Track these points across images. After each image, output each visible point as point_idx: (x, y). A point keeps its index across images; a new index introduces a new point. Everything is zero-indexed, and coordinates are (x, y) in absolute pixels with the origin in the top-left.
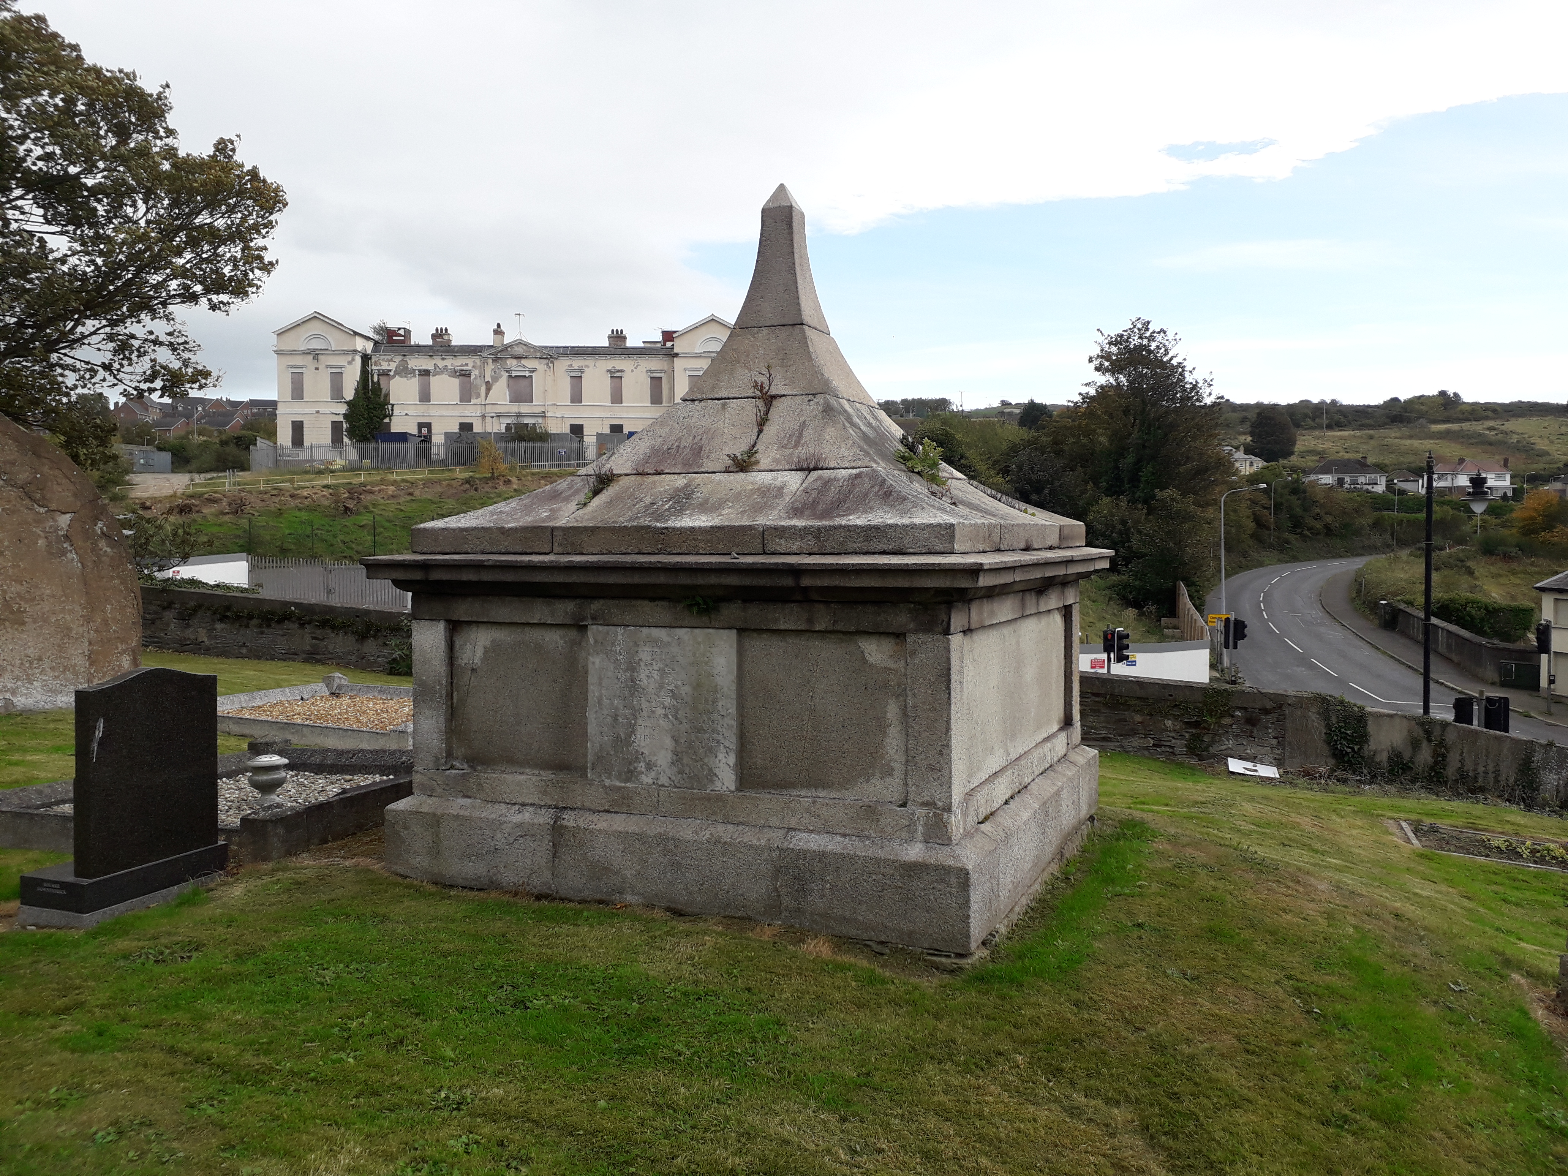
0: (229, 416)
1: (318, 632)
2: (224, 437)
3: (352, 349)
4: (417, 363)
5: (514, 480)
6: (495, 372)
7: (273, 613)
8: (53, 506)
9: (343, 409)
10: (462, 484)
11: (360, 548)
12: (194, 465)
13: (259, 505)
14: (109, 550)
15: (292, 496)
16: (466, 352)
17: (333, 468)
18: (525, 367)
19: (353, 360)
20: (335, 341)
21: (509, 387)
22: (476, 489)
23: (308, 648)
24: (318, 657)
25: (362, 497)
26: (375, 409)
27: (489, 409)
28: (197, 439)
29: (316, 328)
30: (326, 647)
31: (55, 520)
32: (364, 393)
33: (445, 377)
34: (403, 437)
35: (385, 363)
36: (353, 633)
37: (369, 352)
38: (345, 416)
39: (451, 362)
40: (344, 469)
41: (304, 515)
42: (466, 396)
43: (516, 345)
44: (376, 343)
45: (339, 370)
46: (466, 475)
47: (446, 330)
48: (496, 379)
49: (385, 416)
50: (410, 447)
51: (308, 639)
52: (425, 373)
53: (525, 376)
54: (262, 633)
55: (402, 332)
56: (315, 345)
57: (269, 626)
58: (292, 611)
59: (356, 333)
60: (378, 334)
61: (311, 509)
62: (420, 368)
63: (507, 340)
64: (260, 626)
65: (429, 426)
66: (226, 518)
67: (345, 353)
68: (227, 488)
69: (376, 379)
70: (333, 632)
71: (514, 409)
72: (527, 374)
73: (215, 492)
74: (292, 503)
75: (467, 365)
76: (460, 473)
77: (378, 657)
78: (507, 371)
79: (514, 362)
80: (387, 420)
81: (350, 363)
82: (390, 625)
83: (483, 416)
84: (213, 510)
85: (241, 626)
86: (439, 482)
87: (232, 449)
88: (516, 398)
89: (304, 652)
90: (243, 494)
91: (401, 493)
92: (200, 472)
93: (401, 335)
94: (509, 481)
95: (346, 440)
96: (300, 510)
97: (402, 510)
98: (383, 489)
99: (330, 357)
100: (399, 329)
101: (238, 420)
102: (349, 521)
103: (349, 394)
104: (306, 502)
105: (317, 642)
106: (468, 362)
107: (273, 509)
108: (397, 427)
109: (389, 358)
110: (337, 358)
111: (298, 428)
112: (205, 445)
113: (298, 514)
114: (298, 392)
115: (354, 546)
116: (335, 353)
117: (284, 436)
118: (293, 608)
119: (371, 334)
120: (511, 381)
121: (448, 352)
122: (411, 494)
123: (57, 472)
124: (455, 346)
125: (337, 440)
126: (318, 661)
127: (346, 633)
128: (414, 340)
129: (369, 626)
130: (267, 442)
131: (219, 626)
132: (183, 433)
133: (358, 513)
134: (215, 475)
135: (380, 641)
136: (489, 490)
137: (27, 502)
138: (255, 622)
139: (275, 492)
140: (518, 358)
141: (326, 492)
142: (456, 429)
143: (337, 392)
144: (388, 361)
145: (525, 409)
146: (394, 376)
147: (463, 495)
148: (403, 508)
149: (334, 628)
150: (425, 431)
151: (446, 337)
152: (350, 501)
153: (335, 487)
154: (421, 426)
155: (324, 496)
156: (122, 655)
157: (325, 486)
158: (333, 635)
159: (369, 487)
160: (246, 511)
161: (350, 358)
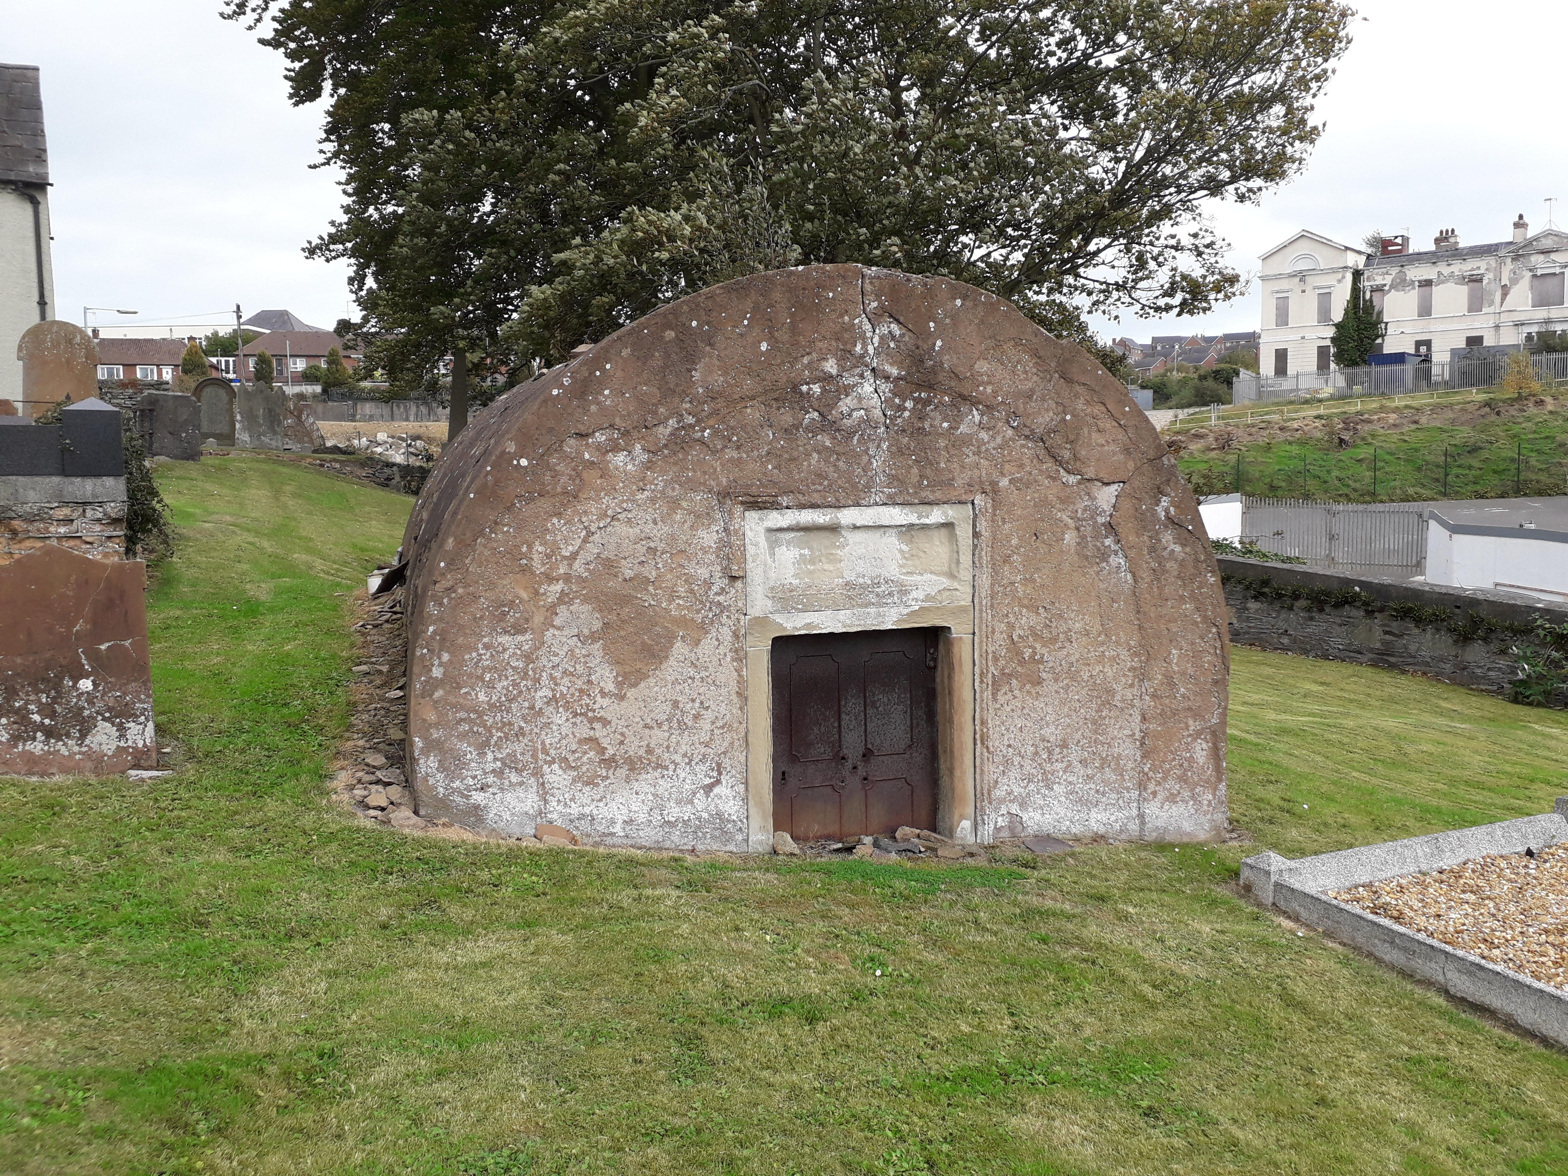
0: (1204, 351)
1: (1395, 624)
2: (1202, 372)
3: (1342, 265)
4: (1416, 273)
5: (1548, 400)
6: (1515, 273)
7: (1328, 594)
8: (1090, 473)
9: (1331, 332)
10: (1480, 408)
11: (1357, 485)
12: (1174, 400)
13: (1246, 439)
14: (1178, 548)
15: (1281, 429)
16: (1478, 253)
17: (1320, 396)
18: (1554, 261)
19: (1344, 277)
20: (1325, 259)
21: (1532, 288)
22: (1498, 414)
23: (1378, 645)
24: (1392, 660)
25: (1359, 427)
26: (1365, 329)
27: (1504, 317)
28: (1176, 375)
29: (1303, 247)
30: (1405, 647)
31: (1092, 498)
32: (1355, 313)
33: (1450, 285)
34: (1399, 358)
35: (1379, 277)
36: (1449, 630)
37: (1361, 267)
38: (1333, 339)
39: (1459, 268)
40: (1332, 398)
41: (1295, 449)
42: (1475, 305)
43: (1544, 236)
44: (1369, 256)
45: (1327, 291)
46: (1482, 397)
47: (1453, 231)
48: (1514, 281)
49: (1378, 337)
50: (1409, 369)
51: (1378, 632)
52: (1428, 283)
53: (1554, 274)
54: (1311, 619)
55: (1399, 241)
56: (1302, 266)
57: (1321, 610)
58: (1356, 593)
59: (1347, 248)
60: (1372, 246)
61: (1302, 443)
62: (1421, 278)
63: (1531, 233)
64: (1309, 609)
65: (1428, 343)
66: (1213, 454)
67: (1334, 271)
68: (1213, 422)
69: (1368, 297)
70: (1417, 627)
71: (1541, 314)
72: (1558, 270)
73: (1202, 427)
74: (1282, 436)
75: (1479, 268)
76: (1477, 395)
77: (1489, 669)
78: (1530, 270)
79: (1541, 258)
80: (1379, 341)
81: (1339, 281)
82: (1512, 624)
83: (1497, 327)
84: (1199, 446)
85: (1283, 607)
86: (1451, 406)
87: (1210, 383)
88: (1540, 302)
89: (1371, 650)
90: (1230, 428)
91: (1405, 421)
92: (1182, 407)
93: (1398, 245)
94: (1542, 401)
95: (1333, 366)
96: (1290, 443)
97: (1405, 441)
98: (1383, 418)
99: (1317, 278)
100: (1396, 237)
101: (1213, 354)
102: (1345, 455)
103: (1338, 315)
104: (1298, 435)
105: (1392, 638)
106: (1479, 265)
107: (1261, 443)
108: (1390, 346)
109: (1384, 270)
110: (1326, 276)
111: (1281, 356)
112: (1183, 382)
113: (1288, 448)
114: (1282, 319)
115: (1350, 482)
116: (1324, 272)
117: (1267, 365)
118: (1357, 589)
119: (1364, 248)
120: (1536, 282)
121: (1455, 256)
122: (1416, 422)
123: (1098, 409)
124: (1463, 249)
125: (1323, 366)
126: (1392, 666)
127: (1438, 630)
128: (1414, 247)
129: (1475, 623)
130: (1249, 372)
131: (1253, 605)
132: (1162, 371)
133: (1355, 446)
134: (1197, 410)
135: (1494, 646)
136: (1515, 413)
137: (1049, 465)
138: (1302, 603)
139: (1263, 425)
140: (1546, 252)
141: (1318, 423)
142: (1462, 344)
143: (1324, 315)
144: (1383, 274)
145: (1555, 312)
146: (1389, 291)
147: (1482, 420)
148: (1406, 438)
149: (1419, 621)
150: (1423, 349)
151: (1452, 240)
152: (1345, 432)
153: (1329, 417)
154: (1418, 344)
155: (1316, 427)
156: (1195, 740)
157: (1318, 417)
158: (1416, 631)
159: (1366, 416)
160: (1233, 446)
161: (1340, 276)
